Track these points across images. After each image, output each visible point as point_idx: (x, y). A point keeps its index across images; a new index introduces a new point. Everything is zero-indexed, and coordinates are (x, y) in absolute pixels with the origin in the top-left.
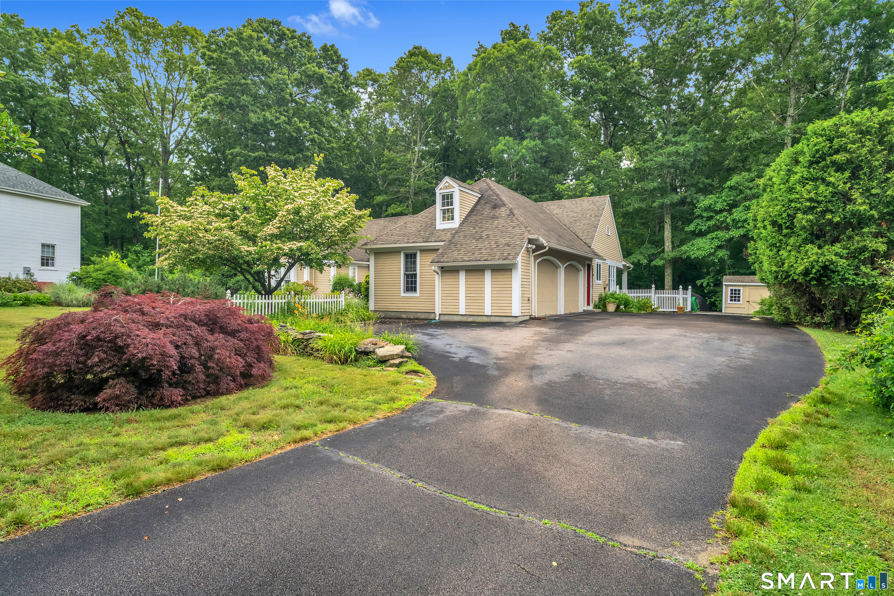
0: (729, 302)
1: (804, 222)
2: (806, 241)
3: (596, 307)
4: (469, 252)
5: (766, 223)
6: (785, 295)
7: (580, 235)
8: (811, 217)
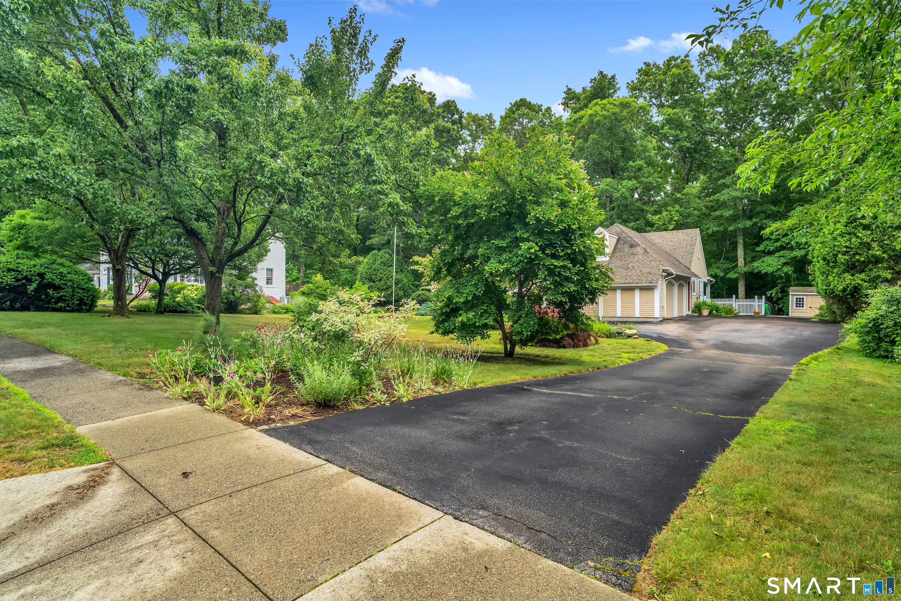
0: (795, 308)
1: (842, 260)
2: (844, 271)
3: (693, 312)
4: (623, 278)
5: (819, 258)
6: (833, 304)
7: (681, 260)
8: (846, 257)
